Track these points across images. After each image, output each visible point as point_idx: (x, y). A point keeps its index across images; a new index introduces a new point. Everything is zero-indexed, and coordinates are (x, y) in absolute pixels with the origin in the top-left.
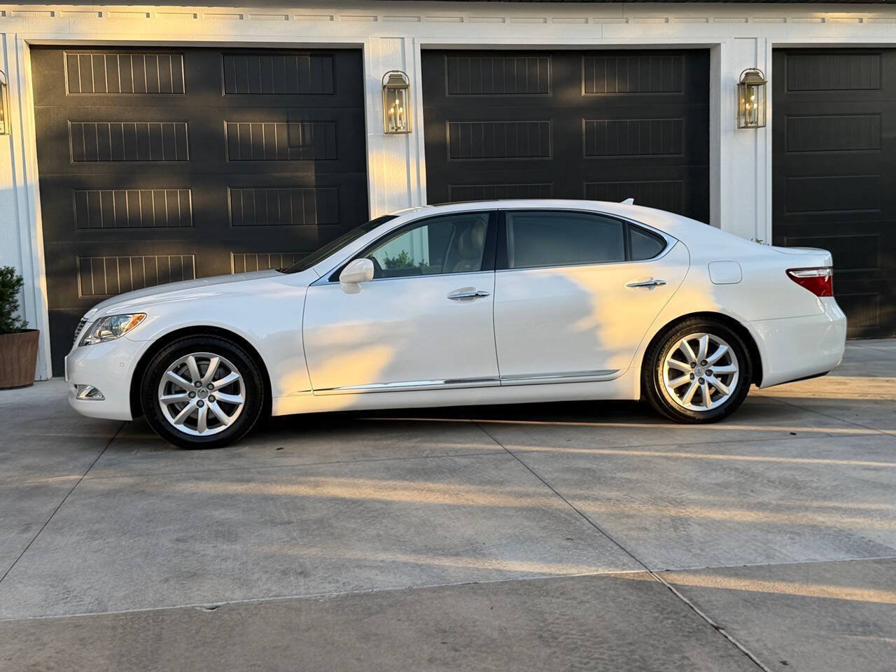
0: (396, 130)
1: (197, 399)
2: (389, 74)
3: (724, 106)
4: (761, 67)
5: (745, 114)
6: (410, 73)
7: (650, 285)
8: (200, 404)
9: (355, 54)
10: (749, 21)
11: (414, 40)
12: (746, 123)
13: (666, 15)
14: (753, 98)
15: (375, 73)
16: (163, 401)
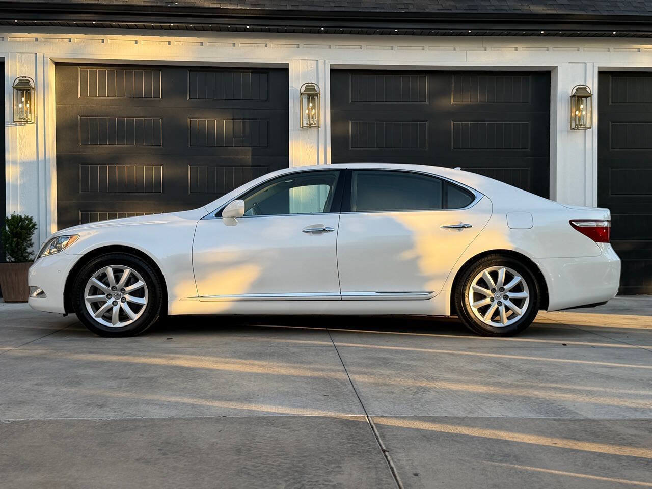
0: (310, 125)
1: (113, 299)
2: (305, 85)
3: (561, 113)
4: (589, 84)
5: (575, 119)
6: (321, 85)
7: (461, 227)
8: (115, 303)
9: (283, 71)
10: (580, 50)
11: (325, 62)
12: (576, 125)
13: (516, 46)
14: (582, 107)
15: (296, 84)
16: (87, 299)
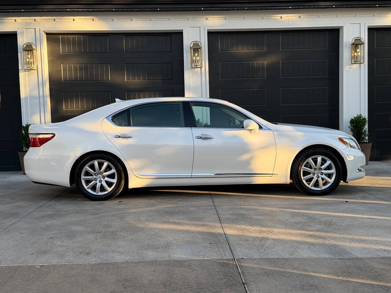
0: (196, 66)
2: (193, 42)
4: (362, 37)
5: (354, 58)
6: (202, 42)
9: (179, 34)
10: (357, 16)
11: (204, 28)
12: (355, 61)
13: (318, 14)
14: (358, 50)
